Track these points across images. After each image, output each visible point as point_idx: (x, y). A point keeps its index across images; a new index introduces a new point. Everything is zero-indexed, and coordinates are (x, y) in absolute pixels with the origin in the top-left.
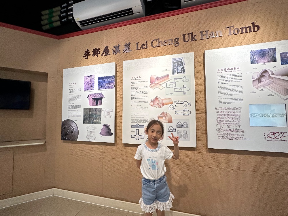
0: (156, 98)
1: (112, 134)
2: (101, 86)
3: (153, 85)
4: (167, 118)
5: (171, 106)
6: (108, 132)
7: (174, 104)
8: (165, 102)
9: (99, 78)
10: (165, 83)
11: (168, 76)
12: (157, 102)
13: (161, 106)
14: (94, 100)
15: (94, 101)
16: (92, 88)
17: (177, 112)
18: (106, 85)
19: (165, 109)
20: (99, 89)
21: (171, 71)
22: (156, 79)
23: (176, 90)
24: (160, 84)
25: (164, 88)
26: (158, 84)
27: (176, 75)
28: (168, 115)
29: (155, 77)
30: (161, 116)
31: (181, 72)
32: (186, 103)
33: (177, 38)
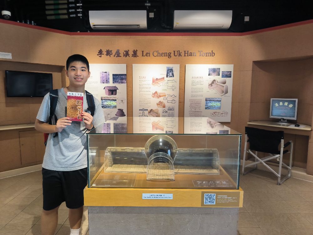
0: (156, 92)
1: (125, 115)
3: (154, 83)
5: (165, 98)
6: (122, 114)
7: (166, 96)
8: (161, 95)
9: (113, 75)
10: (161, 83)
11: (164, 78)
12: (156, 95)
13: (159, 97)
14: (110, 91)
16: (107, 81)
17: (168, 102)
18: (120, 81)
19: (161, 99)
20: (113, 83)
23: (168, 88)
25: (161, 86)
26: (157, 83)
27: (169, 78)
28: (163, 103)
29: (155, 79)
30: (159, 103)
31: (172, 77)
32: (173, 96)
33: (170, 53)
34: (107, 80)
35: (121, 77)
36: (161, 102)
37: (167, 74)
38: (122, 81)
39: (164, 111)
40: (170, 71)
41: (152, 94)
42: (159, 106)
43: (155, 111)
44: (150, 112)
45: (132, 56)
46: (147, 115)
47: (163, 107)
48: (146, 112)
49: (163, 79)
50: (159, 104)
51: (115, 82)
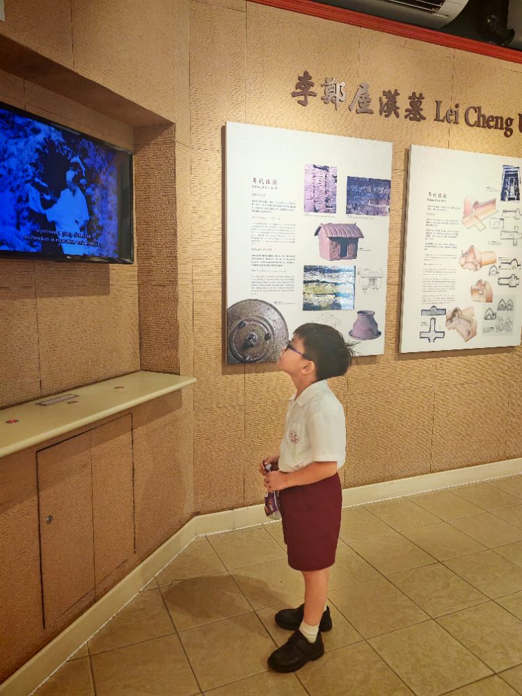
0: (472, 250)
1: (380, 333)
2: (356, 205)
3: (468, 218)
4: (485, 292)
5: (494, 268)
6: (371, 330)
7: (497, 265)
8: (484, 258)
9: (351, 181)
10: (487, 217)
11: (494, 202)
12: (470, 258)
13: (478, 267)
14: (334, 243)
15: (336, 246)
16: (330, 207)
17: (502, 281)
18: (369, 204)
19: (483, 274)
20: (349, 212)
21: (500, 192)
22: (474, 207)
23: (504, 235)
24: (480, 218)
25: (486, 227)
26: (477, 217)
27: (507, 204)
28: (487, 286)
29: (472, 203)
30: (476, 287)
31: (513, 199)
32: (514, 263)
33: (509, 118)
34: (327, 201)
35: (375, 189)
36: (483, 282)
37: (504, 189)
38: (377, 206)
39: (489, 314)
40: (512, 181)
41: (460, 255)
42: (476, 296)
43: (466, 314)
44: (450, 320)
45: (406, 117)
46: (444, 329)
47: (487, 301)
48: (441, 320)
49: (491, 206)
50: (477, 290)
51: (352, 210)
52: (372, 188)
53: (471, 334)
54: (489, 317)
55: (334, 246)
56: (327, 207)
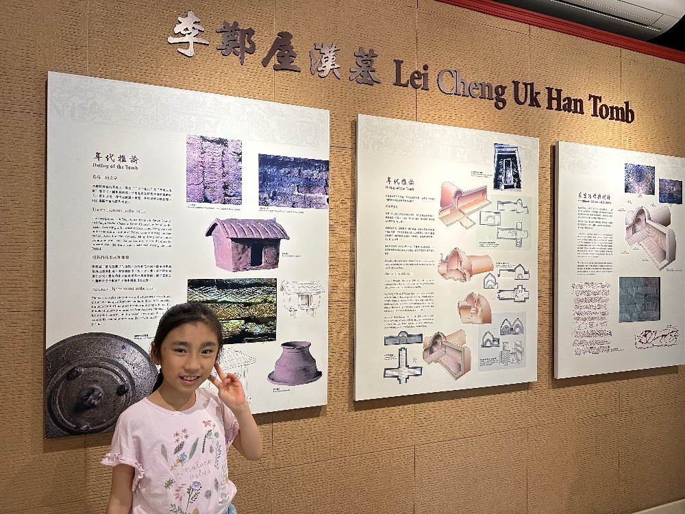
0: (455, 254)
1: (319, 374)
2: (275, 194)
3: (448, 212)
4: (480, 310)
5: (490, 277)
6: (305, 370)
7: (495, 272)
8: (475, 265)
9: (264, 160)
10: (477, 209)
11: (484, 191)
12: (455, 266)
13: (468, 276)
14: (241, 246)
15: (244, 250)
16: (230, 194)
17: (502, 295)
18: (296, 193)
19: (475, 285)
20: (263, 202)
21: (492, 178)
22: (455, 197)
23: (502, 234)
24: (466, 211)
25: (475, 224)
26: (460, 211)
27: (503, 194)
29: (454, 191)
30: (466, 304)
31: (512, 187)
32: (519, 270)
33: (501, 86)
34: (225, 187)
35: (304, 172)
36: (476, 297)
37: (498, 173)
38: (308, 195)
39: (488, 340)
40: (508, 164)
41: (438, 262)
42: (466, 315)
43: (455, 342)
44: (430, 350)
45: (351, 78)
46: (421, 362)
47: (484, 322)
48: (416, 350)
49: (480, 196)
50: (467, 308)
51: (269, 201)
52: (300, 170)
53: (463, 368)
54: (488, 344)
55: (240, 249)
56: (226, 195)
